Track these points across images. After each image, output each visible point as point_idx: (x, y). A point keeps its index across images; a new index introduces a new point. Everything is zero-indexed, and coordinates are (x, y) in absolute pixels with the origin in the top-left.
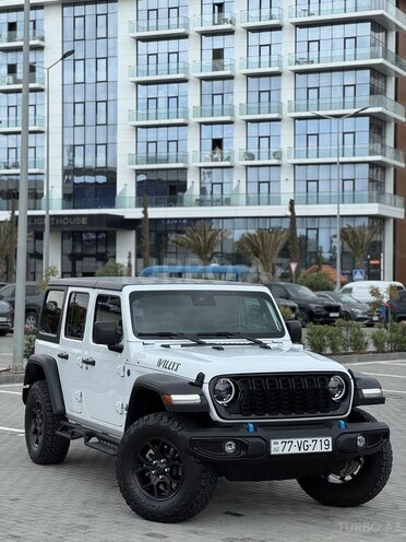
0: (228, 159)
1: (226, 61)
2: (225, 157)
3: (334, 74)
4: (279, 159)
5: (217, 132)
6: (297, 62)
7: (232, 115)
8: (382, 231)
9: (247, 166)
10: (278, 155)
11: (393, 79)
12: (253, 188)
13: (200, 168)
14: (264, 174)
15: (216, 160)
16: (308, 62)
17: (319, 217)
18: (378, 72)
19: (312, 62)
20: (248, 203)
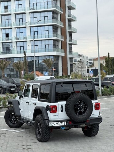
0: (11, 40)
1: (9, 9)
2: (10, 39)
3: (41, 13)
4: (26, 39)
5: (7, 31)
6: (30, 10)
7: (11, 26)
8: (58, 60)
9: (17, 42)
10: (26, 38)
11: (60, 14)
12: (19, 48)
13: (2, 43)
14: (22, 44)
15: (7, 40)
16: (34, 10)
17: (39, 56)
18: (54, 12)
19: (35, 9)
20: (17, 53)
